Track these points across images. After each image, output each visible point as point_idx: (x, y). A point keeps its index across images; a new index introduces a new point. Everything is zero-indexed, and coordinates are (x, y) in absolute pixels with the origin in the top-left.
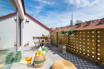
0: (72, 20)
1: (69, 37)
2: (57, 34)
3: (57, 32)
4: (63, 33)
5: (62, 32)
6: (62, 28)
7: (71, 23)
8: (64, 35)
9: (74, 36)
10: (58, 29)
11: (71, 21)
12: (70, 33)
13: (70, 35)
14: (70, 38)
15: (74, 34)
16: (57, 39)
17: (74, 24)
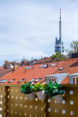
0: (60, 39)
1: (48, 105)
2: (8, 93)
3: (7, 88)
4: (28, 90)
5: (23, 87)
6: (28, 64)
7: (57, 49)
8: (30, 97)
9: (64, 102)
10: (12, 67)
11: (58, 42)
12: (50, 93)
13: (49, 101)
14: (49, 110)
15: (63, 95)
16: (5, 111)
17: (65, 54)
